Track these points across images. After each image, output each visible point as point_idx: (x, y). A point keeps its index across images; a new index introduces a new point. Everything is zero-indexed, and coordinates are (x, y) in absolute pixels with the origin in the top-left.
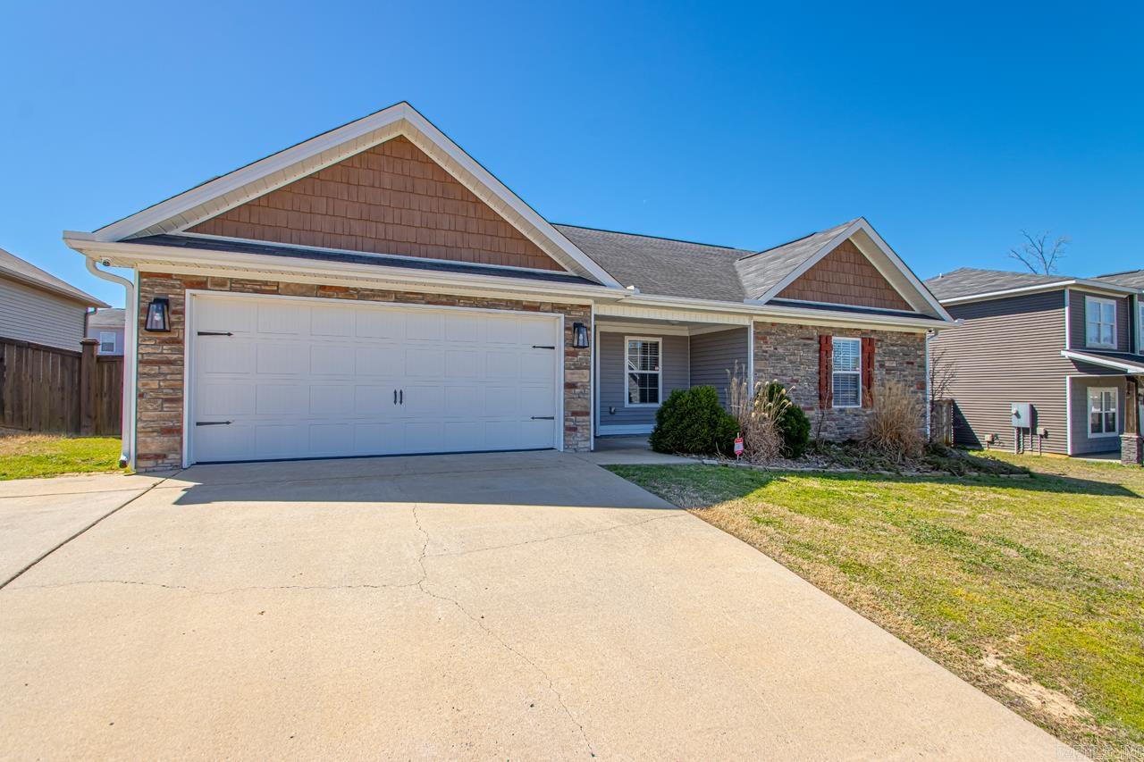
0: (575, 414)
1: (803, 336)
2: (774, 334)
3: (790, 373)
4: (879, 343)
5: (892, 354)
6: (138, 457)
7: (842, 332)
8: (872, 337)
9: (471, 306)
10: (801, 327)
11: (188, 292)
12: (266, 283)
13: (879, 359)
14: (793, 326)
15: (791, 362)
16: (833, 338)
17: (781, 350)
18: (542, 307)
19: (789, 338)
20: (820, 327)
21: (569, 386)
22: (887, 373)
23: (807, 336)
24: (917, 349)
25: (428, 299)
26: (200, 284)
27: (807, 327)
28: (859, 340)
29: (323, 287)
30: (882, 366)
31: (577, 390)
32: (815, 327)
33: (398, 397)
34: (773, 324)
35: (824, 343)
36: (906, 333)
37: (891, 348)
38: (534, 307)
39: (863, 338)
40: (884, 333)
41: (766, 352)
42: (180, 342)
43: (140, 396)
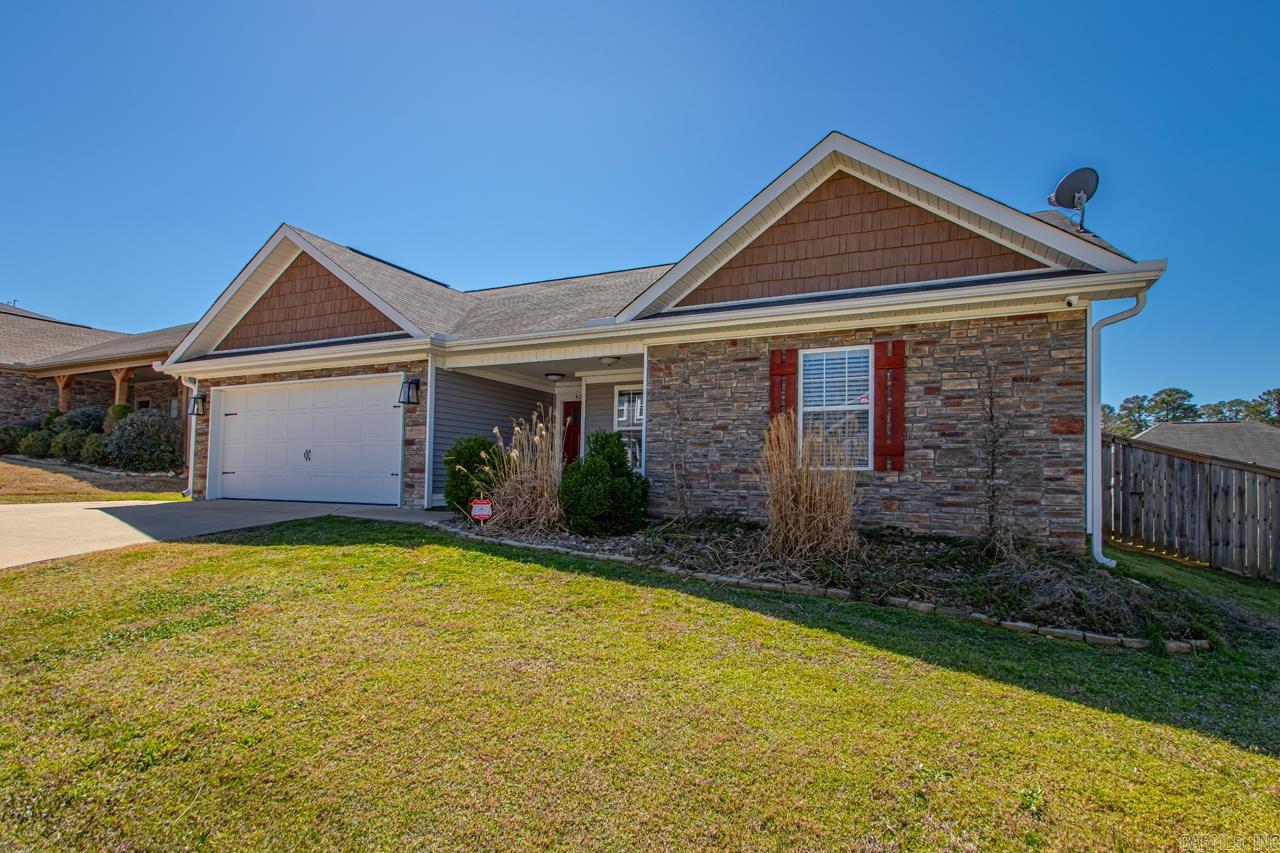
0: (413, 470)
1: (740, 356)
2: (682, 360)
3: (710, 415)
4: (926, 348)
5: (960, 366)
6: (194, 492)
7: (822, 339)
8: (905, 338)
9: (341, 375)
10: (734, 343)
11: (212, 389)
12: (241, 377)
13: (923, 377)
14: (718, 343)
15: (713, 399)
16: (801, 353)
17: (694, 382)
18: (390, 369)
19: (712, 363)
20: (774, 338)
21: (408, 443)
22: (945, 405)
23: (748, 356)
24: (1051, 349)
25: (317, 374)
26: (217, 383)
27: (746, 342)
28: (871, 348)
29: (264, 375)
30: (932, 390)
31: (415, 447)
32: (764, 339)
33: (307, 455)
34: (681, 346)
35: (782, 364)
36: (1010, 318)
37: (963, 353)
38: (383, 369)
39: (876, 344)
40: (945, 326)
41: (668, 387)
42: (207, 421)
43: (196, 454)
